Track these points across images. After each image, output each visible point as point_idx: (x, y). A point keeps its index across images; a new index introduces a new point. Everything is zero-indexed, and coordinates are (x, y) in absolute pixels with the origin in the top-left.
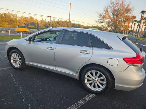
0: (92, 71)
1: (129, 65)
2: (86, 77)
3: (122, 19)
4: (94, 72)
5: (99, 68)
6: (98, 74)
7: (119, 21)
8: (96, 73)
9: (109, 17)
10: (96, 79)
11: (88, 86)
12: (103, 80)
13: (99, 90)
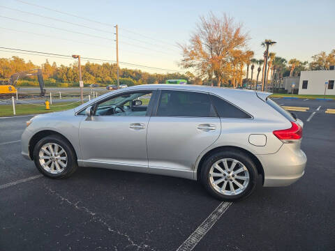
0: (223, 160)
1: (284, 143)
2: (211, 172)
3: (228, 59)
4: (225, 161)
5: (234, 154)
6: (234, 165)
7: (224, 62)
8: (230, 164)
9: (204, 53)
10: (231, 174)
11: (217, 188)
12: (242, 174)
13: (237, 192)
